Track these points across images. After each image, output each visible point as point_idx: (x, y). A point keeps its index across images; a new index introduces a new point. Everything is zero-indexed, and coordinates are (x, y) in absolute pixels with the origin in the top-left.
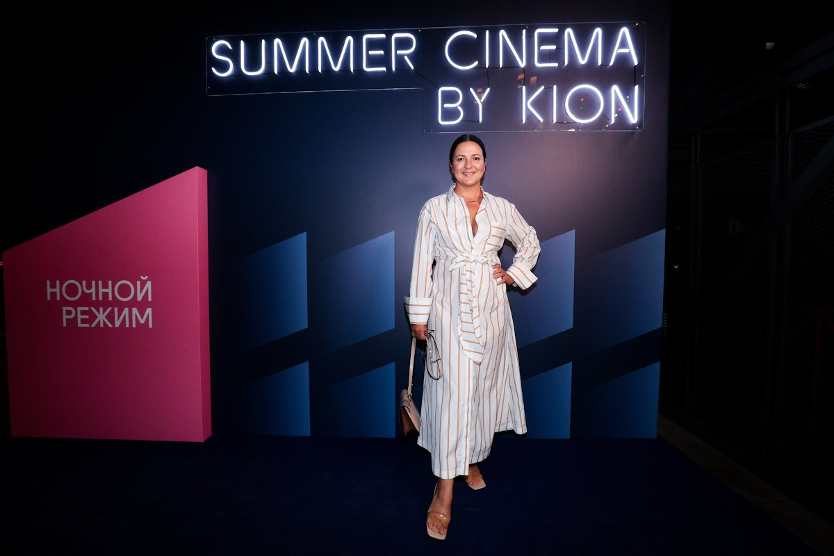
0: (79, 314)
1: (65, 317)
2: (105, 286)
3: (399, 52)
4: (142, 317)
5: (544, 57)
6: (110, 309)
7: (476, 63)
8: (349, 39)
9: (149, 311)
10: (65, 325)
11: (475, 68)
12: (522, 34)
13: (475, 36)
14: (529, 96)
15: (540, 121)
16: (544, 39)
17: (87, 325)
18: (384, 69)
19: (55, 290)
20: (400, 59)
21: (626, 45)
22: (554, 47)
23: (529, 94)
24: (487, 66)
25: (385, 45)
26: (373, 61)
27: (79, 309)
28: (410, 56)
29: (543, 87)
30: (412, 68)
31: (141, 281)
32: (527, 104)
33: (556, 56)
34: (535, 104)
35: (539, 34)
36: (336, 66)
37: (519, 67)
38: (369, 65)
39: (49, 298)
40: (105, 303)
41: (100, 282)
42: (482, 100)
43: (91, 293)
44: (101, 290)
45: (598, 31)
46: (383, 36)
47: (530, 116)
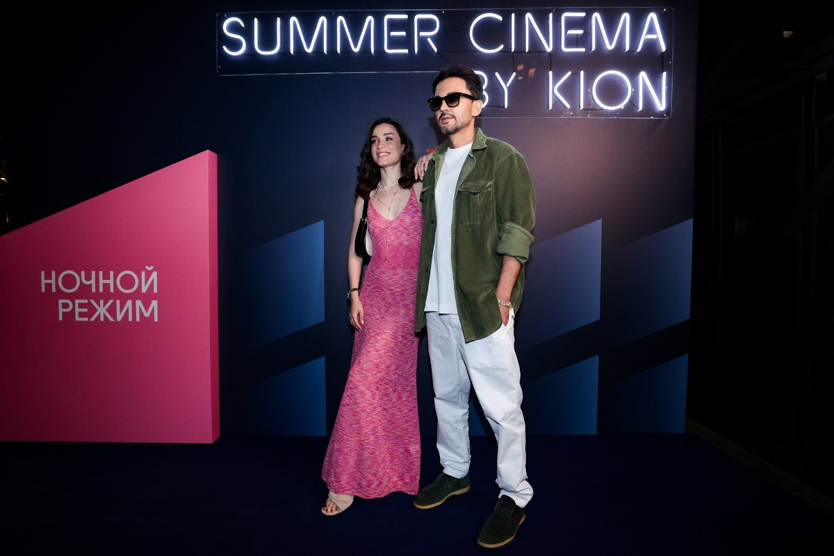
0: (77, 307)
1: (61, 310)
2: (106, 277)
3: (422, 34)
4: (147, 311)
5: (572, 41)
6: (111, 301)
7: (502, 47)
8: (370, 19)
9: (154, 303)
10: (61, 318)
11: (500, 51)
12: (549, 18)
13: (500, 18)
14: (555, 81)
15: (566, 108)
16: (571, 24)
17: (86, 319)
18: (406, 51)
19: (50, 281)
20: (423, 41)
21: (654, 30)
22: (581, 32)
23: (556, 80)
24: (513, 50)
25: (407, 26)
26: (394, 43)
27: (77, 302)
28: (433, 38)
29: (570, 73)
30: (436, 50)
31: (146, 270)
32: (554, 89)
33: (582, 41)
34: (562, 90)
35: (566, 18)
36: (356, 46)
37: (545, 52)
38: (390, 47)
39: (43, 290)
40: (106, 295)
41: (101, 273)
42: (508, 85)
43: (91, 284)
44: (102, 282)
45: (626, 17)
46: (405, 16)
47: (557, 101)
